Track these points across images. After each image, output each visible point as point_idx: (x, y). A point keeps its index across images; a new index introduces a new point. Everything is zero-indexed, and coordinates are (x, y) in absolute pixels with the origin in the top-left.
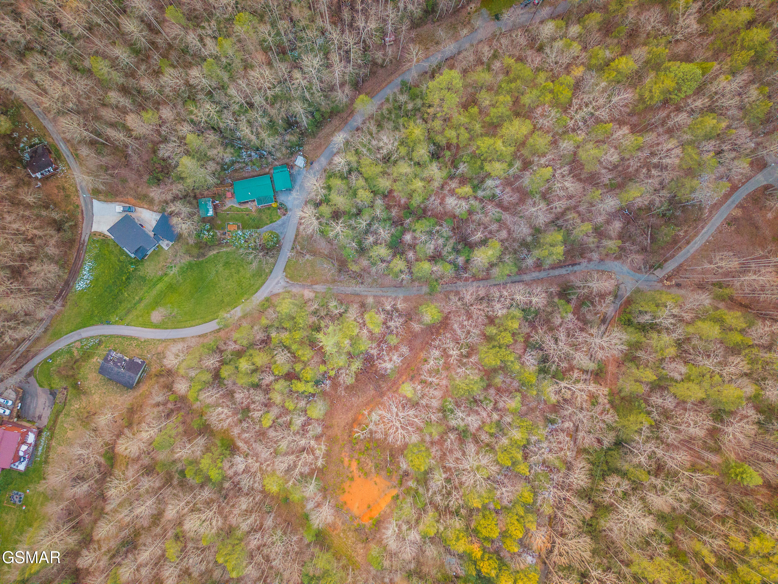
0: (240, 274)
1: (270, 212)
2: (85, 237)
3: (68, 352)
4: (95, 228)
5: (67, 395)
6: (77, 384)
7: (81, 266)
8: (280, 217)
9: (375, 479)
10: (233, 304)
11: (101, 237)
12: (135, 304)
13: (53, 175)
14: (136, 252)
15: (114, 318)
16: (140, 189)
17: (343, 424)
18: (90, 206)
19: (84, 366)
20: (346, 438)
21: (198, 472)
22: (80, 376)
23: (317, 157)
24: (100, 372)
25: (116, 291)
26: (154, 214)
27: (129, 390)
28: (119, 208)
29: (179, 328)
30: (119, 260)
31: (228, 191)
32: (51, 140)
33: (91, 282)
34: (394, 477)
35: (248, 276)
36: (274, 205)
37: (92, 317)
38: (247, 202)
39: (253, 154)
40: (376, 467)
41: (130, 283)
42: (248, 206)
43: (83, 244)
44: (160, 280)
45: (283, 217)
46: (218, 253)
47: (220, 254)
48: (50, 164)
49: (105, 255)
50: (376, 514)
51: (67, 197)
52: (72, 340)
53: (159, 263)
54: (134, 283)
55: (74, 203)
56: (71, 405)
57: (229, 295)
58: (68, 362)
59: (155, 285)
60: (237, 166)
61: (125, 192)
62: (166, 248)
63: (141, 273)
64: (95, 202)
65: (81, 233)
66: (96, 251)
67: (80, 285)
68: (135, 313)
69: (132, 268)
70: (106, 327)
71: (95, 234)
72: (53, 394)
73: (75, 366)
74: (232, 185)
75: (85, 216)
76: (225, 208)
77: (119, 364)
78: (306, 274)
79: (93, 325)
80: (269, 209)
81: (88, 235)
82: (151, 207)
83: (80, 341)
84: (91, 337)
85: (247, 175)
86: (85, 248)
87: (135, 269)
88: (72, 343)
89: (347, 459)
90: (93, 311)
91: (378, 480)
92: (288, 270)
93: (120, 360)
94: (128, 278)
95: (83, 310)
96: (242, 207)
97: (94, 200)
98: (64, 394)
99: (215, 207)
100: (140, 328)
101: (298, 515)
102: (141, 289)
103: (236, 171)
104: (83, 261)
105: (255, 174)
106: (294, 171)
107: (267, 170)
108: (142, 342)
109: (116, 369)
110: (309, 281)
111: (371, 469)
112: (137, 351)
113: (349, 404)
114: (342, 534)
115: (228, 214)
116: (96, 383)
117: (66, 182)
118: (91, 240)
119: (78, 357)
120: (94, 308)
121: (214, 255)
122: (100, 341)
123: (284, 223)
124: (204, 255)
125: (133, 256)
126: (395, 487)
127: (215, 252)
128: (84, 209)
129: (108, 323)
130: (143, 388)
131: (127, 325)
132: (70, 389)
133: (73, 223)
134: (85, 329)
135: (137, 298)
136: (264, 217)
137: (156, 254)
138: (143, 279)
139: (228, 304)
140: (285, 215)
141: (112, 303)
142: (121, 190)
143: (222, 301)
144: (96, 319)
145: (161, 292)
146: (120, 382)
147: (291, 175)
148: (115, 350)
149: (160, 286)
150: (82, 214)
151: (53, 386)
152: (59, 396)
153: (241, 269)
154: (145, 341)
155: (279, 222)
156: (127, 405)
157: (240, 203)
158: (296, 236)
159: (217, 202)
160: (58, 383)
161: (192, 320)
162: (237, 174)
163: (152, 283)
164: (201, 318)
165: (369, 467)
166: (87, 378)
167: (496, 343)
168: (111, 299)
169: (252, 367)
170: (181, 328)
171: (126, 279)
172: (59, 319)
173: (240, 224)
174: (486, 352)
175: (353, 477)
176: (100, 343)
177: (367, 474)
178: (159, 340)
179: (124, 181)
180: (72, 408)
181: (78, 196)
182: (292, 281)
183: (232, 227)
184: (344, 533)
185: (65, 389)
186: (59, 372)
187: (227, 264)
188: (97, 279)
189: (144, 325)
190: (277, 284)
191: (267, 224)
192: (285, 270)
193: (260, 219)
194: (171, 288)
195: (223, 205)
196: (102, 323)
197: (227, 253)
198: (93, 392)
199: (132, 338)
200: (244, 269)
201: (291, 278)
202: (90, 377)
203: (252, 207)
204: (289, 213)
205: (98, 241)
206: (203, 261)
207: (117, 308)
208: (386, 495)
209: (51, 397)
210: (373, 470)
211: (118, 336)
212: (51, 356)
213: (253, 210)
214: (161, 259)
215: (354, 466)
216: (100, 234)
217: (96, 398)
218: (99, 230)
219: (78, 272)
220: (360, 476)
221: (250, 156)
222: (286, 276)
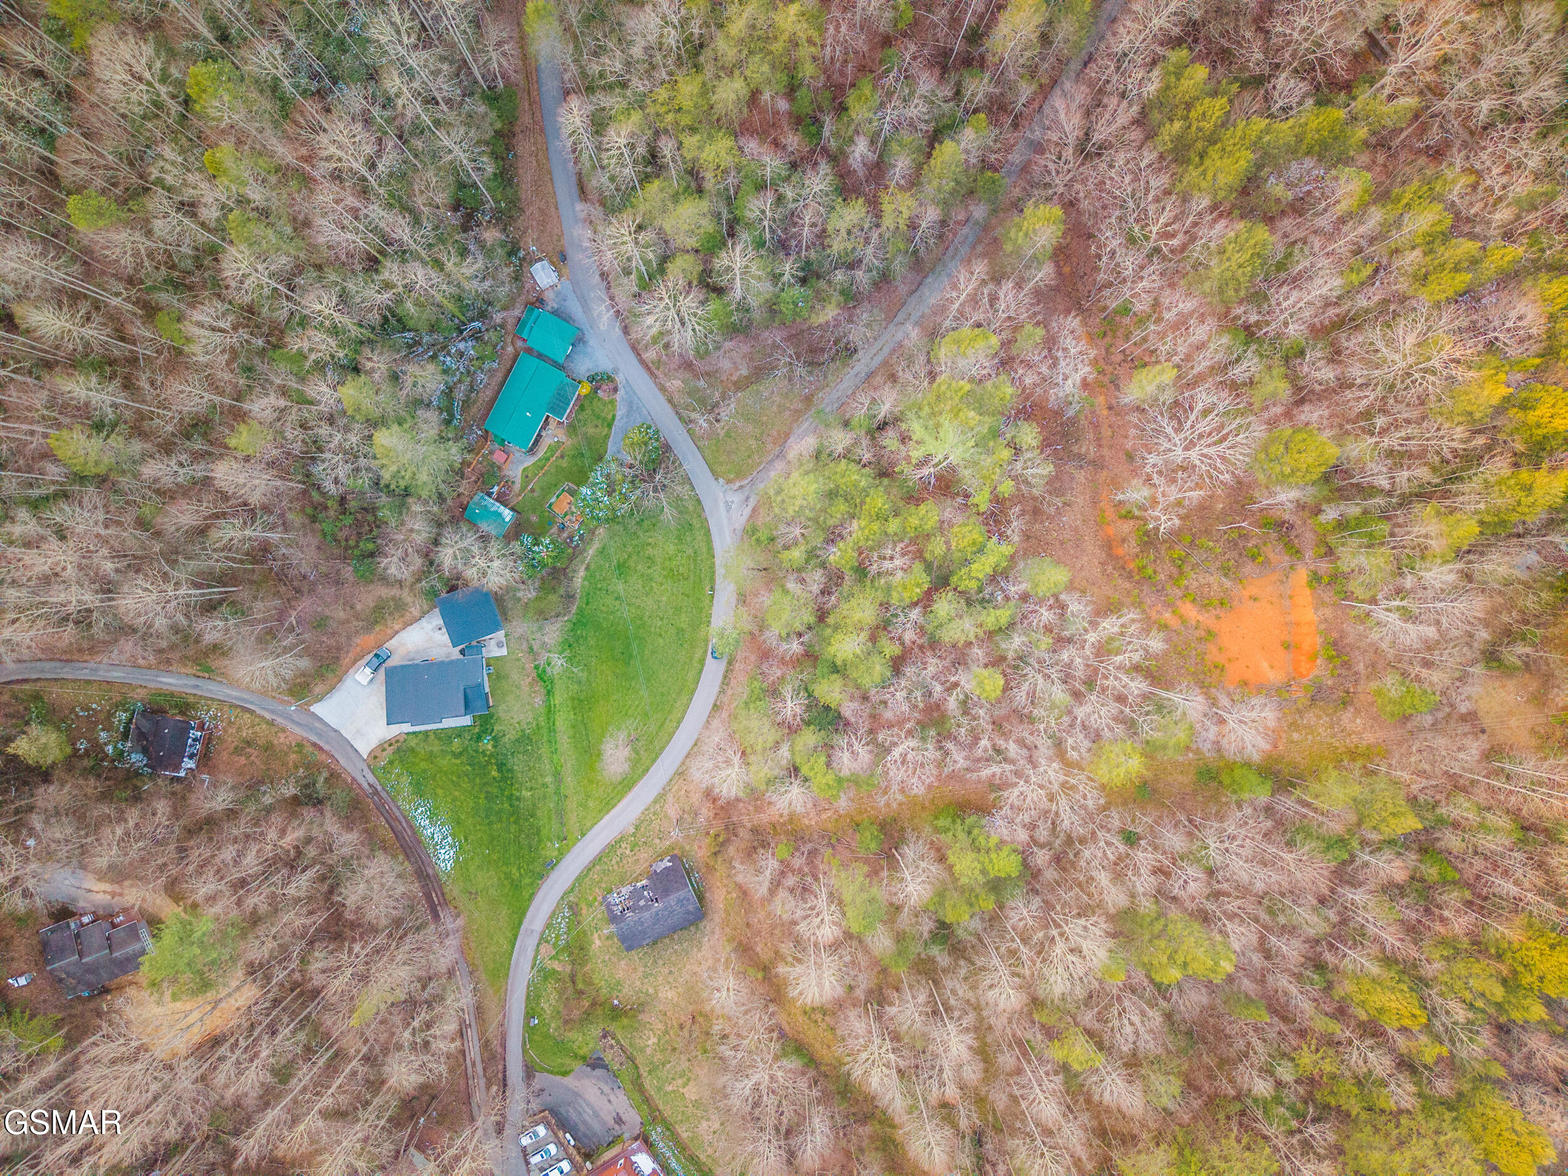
0: (659, 560)
1: (589, 411)
2: (366, 778)
3: (546, 978)
4: (364, 748)
5: (618, 1042)
6: (614, 1008)
7: (411, 827)
8: (612, 402)
9: (1246, 594)
10: (701, 617)
11: (390, 750)
12: (557, 792)
13: (208, 741)
14: (468, 707)
15: (550, 850)
16: (359, 607)
17: (1097, 571)
18: (317, 725)
19: (593, 971)
20: (1128, 585)
21: (969, 895)
22: (604, 991)
23: (560, 236)
24: (629, 949)
25: (506, 805)
26: (424, 622)
27: (701, 925)
28: (362, 675)
29: (662, 749)
30: (456, 756)
31: (491, 453)
32: (142, 693)
33: (454, 836)
34: (1271, 556)
35: (671, 549)
36: (585, 389)
37: (516, 886)
38: (539, 436)
39: (462, 346)
40: (1226, 571)
41: (511, 771)
42: (547, 441)
43: (376, 792)
44: (550, 711)
45: (619, 396)
46: (587, 568)
47: (592, 567)
48: (185, 728)
49: (425, 771)
50: (1312, 641)
51: (269, 747)
52: (530, 953)
53: (518, 687)
54: (517, 763)
55: (290, 747)
56: (642, 1050)
57: (678, 610)
58: (561, 992)
59: (552, 730)
60: (459, 394)
61: (343, 640)
62: (504, 652)
63: (511, 736)
64: (317, 709)
65: (354, 779)
66: (405, 780)
67: (445, 859)
68: (572, 804)
69: (487, 744)
70: (554, 875)
71: (374, 756)
72: (596, 1064)
73: (580, 986)
74: (486, 435)
75: (326, 747)
76: (517, 487)
77: (642, 903)
78: (752, 442)
79: (532, 896)
80: (582, 408)
81: (367, 772)
82: (408, 616)
83: (543, 940)
84: (551, 917)
85: (489, 393)
86: (384, 795)
87: (495, 739)
88: (535, 958)
89: (1167, 615)
90: (508, 876)
91: (1253, 590)
92: (719, 469)
93: (636, 894)
94: (501, 766)
95: (492, 892)
96: (541, 454)
97: (312, 709)
98: (612, 1047)
99: (501, 499)
100: (607, 818)
101: (1188, 790)
102: (539, 759)
103: (466, 404)
104: (405, 817)
105: (499, 376)
106: (552, 303)
107: (510, 349)
108: (634, 835)
109: (646, 915)
110: (770, 446)
111: (1221, 585)
112: (644, 855)
113: (1067, 534)
114: (1296, 736)
115: (532, 490)
116: (640, 974)
117: (239, 729)
118: (380, 773)
119: (568, 968)
120: (504, 869)
121: (585, 579)
122: (570, 907)
123: (630, 405)
124: (570, 597)
125: (467, 721)
126: (1291, 567)
127: (582, 573)
128: (314, 739)
129: (551, 865)
130: (720, 897)
131: (583, 835)
132: (613, 1027)
133: (325, 774)
134: (529, 915)
135: (549, 779)
136: (591, 431)
137: (499, 677)
138: (524, 740)
139: (695, 626)
140: (615, 390)
141: (521, 831)
142: (332, 642)
143: (680, 631)
144: (527, 881)
145: (573, 727)
146: (674, 930)
147: (555, 313)
148: (610, 891)
149: (563, 721)
150: (321, 749)
151: (581, 1052)
152: (608, 1057)
153: (650, 551)
154: (637, 828)
155: (620, 412)
156: (726, 950)
157: (532, 451)
158: (670, 401)
159: (496, 488)
160: (586, 1040)
161: (670, 712)
162: (474, 410)
163: (545, 731)
164: (679, 694)
165: (1215, 586)
166: (618, 983)
167: (1199, 145)
168: (513, 828)
169: (864, 636)
170: (668, 742)
171: (499, 770)
172: (473, 945)
173: (567, 485)
174: (1204, 173)
175: (1209, 632)
176: (574, 909)
177: (1224, 602)
178: (655, 802)
179: (320, 623)
180: (649, 1051)
181: (284, 730)
182: (745, 477)
183: (561, 504)
184: (1297, 730)
185: (605, 1037)
186: (566, 1022)
187: (622, 569)
188: (459, 822)
189: (607, 805)
190: (728, 509)
191: (607, 436)
192: (716, 476)
193: (589, 441)
194: (582, 703)
195: (508, 484)
196: (542, 877)
197: (602, 551)
198: (651, 991)
199: (612, 848)
200: (654, 546)
201: (740, 475)
202: (620, 975)
203: (554, 435)
204: (620, 379)
205: (391, 762)
206: (580, 609)
207: (539, 831)
208: (1291, 597)
209: (599, 1072)
210: (1227, 583)
211: (589, 869)
212: (527, 1013)
213: (563, 438)
214: (515, 676)
215: (1191, 612)
216: (382, 747)
217: (668, 994)
218: (374, 743)
219: (419, 842)
220: (1218, 617)
221: (461, 354)
222: (729, 481)
